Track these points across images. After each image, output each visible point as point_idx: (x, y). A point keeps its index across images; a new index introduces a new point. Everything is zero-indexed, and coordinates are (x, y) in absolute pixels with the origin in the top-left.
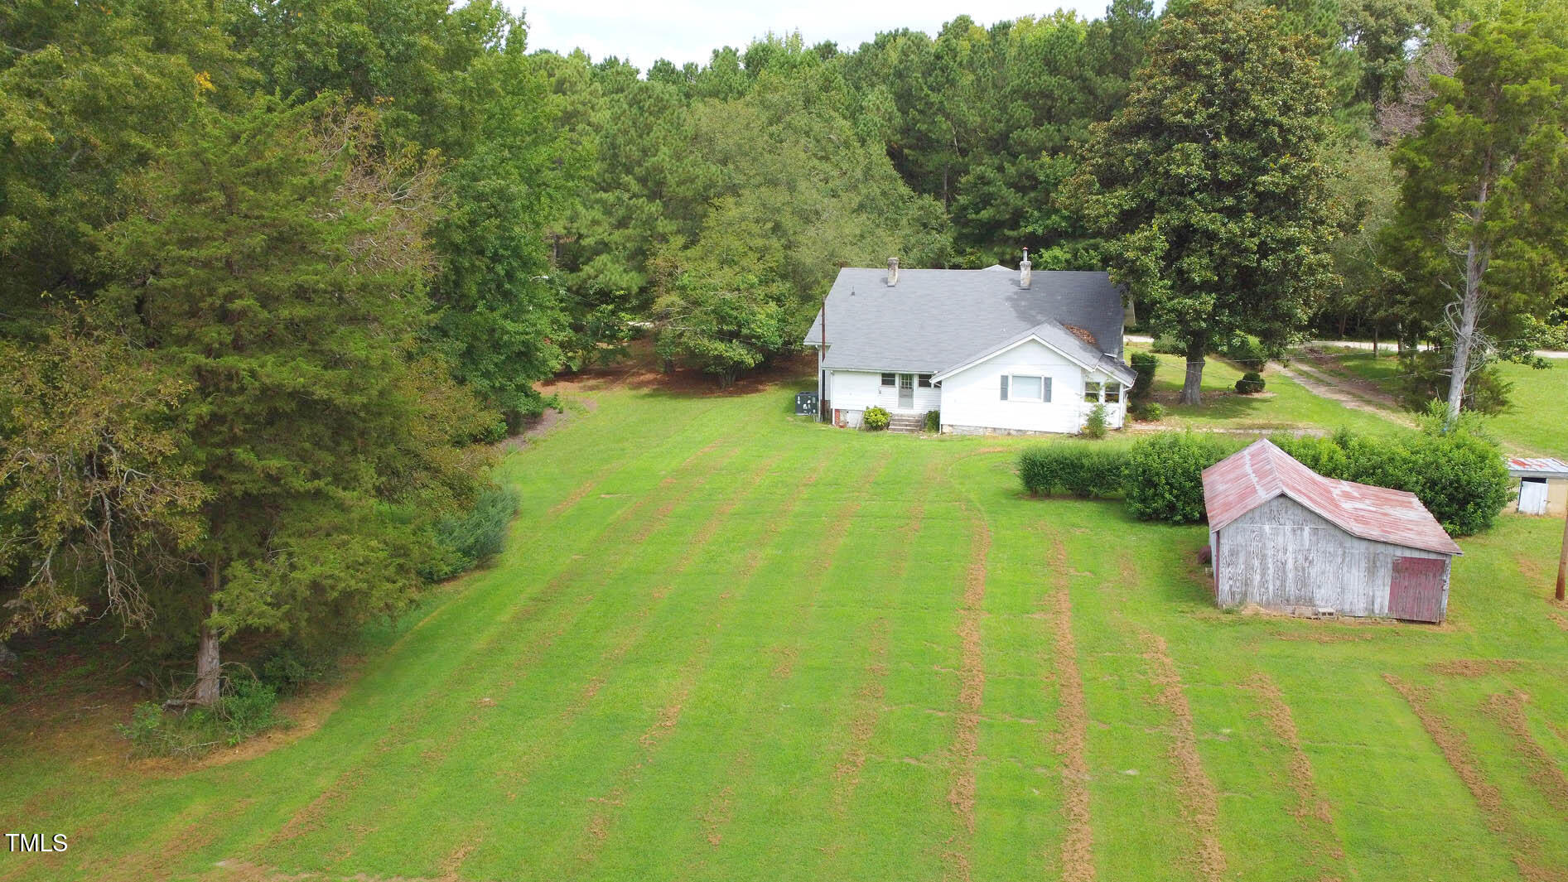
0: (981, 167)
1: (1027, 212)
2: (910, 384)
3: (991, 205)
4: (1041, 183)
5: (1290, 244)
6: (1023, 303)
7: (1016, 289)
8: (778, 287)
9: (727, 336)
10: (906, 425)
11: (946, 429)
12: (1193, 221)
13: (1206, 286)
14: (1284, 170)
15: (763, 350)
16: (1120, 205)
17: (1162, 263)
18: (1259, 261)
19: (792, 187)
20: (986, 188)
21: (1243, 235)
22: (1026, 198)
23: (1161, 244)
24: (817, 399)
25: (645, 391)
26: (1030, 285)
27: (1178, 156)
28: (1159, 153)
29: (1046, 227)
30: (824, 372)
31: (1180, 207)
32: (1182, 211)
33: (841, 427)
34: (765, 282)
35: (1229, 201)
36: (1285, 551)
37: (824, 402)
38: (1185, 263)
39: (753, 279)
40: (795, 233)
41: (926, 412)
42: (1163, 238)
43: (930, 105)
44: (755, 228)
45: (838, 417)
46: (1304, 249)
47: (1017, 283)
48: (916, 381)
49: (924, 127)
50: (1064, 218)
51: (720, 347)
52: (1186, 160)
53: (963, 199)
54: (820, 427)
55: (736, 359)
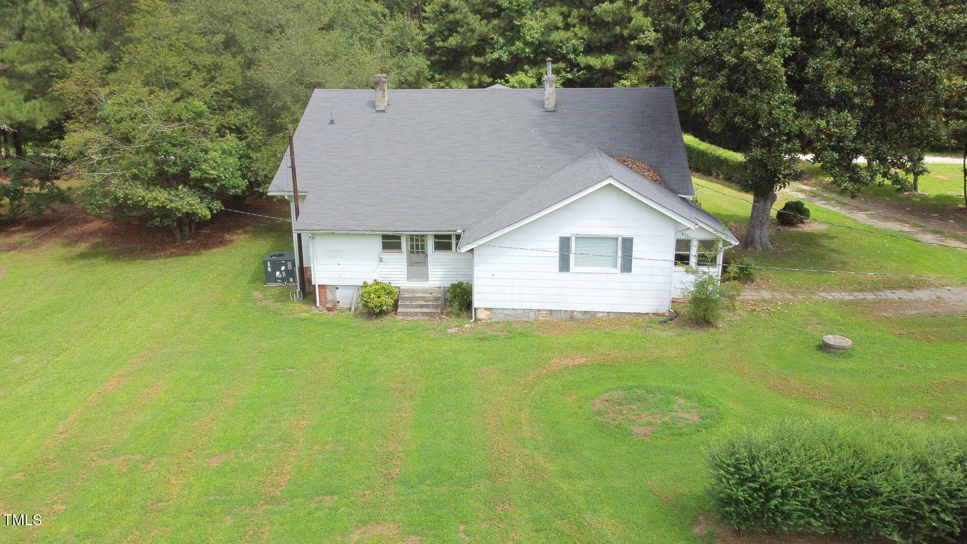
1: (492, 39)
2: (423, 248)
4: (504, 10)
8: (239, 116)
9: (170, 183)
10: (422, 306)
11: (482, 315)
15: (222, 195)
22: (490, 26)
24: (294, 265)
25: (83, 247)
26: (556, 106)
29: (510, 53)
30: (299, 236)
33: (329, 309)
34: (217, 109)
37: (302, 268)
39: (199, 104)
40: (255, 50)
41: (448, 284)
44: (200, 42)
45: (323, 296)
47: (539, 104)
48: (430, 244)
50: (526, 44)
51: (159, 197)
54: (298, 308)
55: (185, 211)
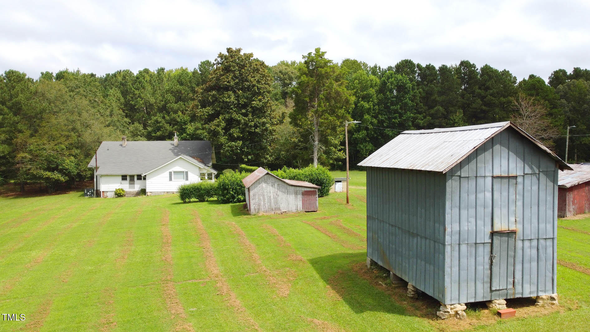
0: (157, 117)
2: (134, 179)
3: (161, 130)
4: (179, 122)
5: (264, 124)
6: (176, 151)
7: (173, 146)
8: (76, 151)
9: (52, 170)
10: (132, 195)
11: (149, 194)
12: (233, 116)
13: (238, 138)
14: (260, 100)
15: (69, 175)
16: (208, 112)
17: (224, 131)
18: (254, 129)
19: (80, 115)
20: (158, 125)
21: (249, 121)
22: (174, 128)
23: (223, 124)
24: (94, 190)
26: (178, 145)
27: (226, 95)
28: (220, 95)
30: (97, 176)
31: (228, 113)
32: (229, 114)
33: (105, 198)
34: (68, 149)
35: (244, 111)
36: (270, 193)
37: (97, 190)
38: (231, 131)
39: (63, 146)
40: (82, 131)
41: (140, 189)
42: (223, 122)
43: (134, 94)
44: (64, 128)
45: (103, 195)
46: (268, 125)
47: (173, 145)
48: (136, 178)
49: (133, 103)
52: (229, 97)
53: (150, 129)
54: (95, 200)
55: (56, 179)
